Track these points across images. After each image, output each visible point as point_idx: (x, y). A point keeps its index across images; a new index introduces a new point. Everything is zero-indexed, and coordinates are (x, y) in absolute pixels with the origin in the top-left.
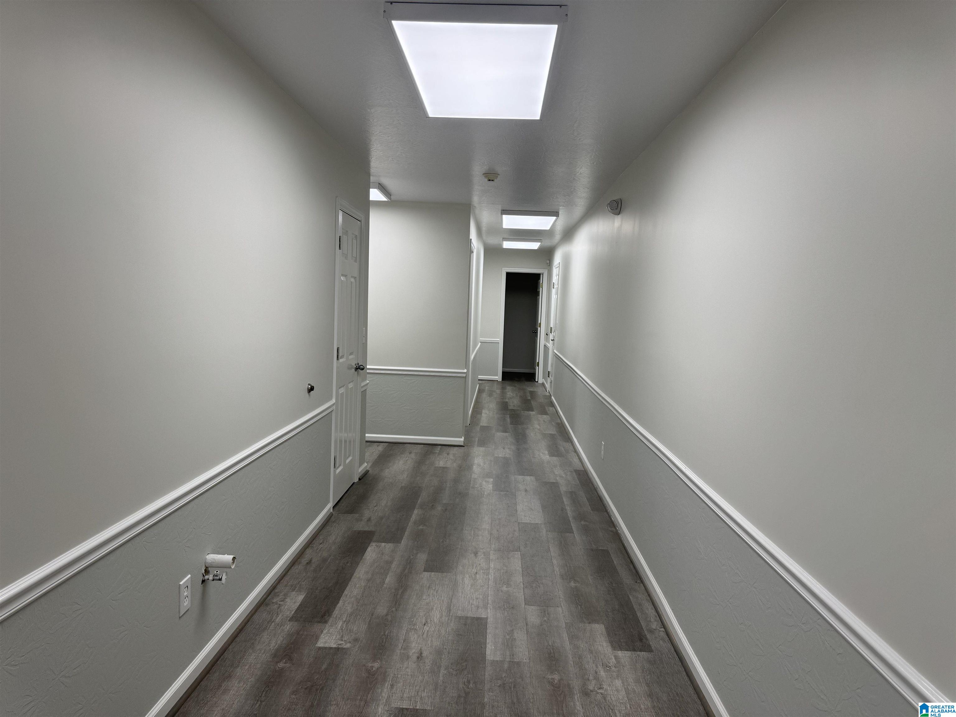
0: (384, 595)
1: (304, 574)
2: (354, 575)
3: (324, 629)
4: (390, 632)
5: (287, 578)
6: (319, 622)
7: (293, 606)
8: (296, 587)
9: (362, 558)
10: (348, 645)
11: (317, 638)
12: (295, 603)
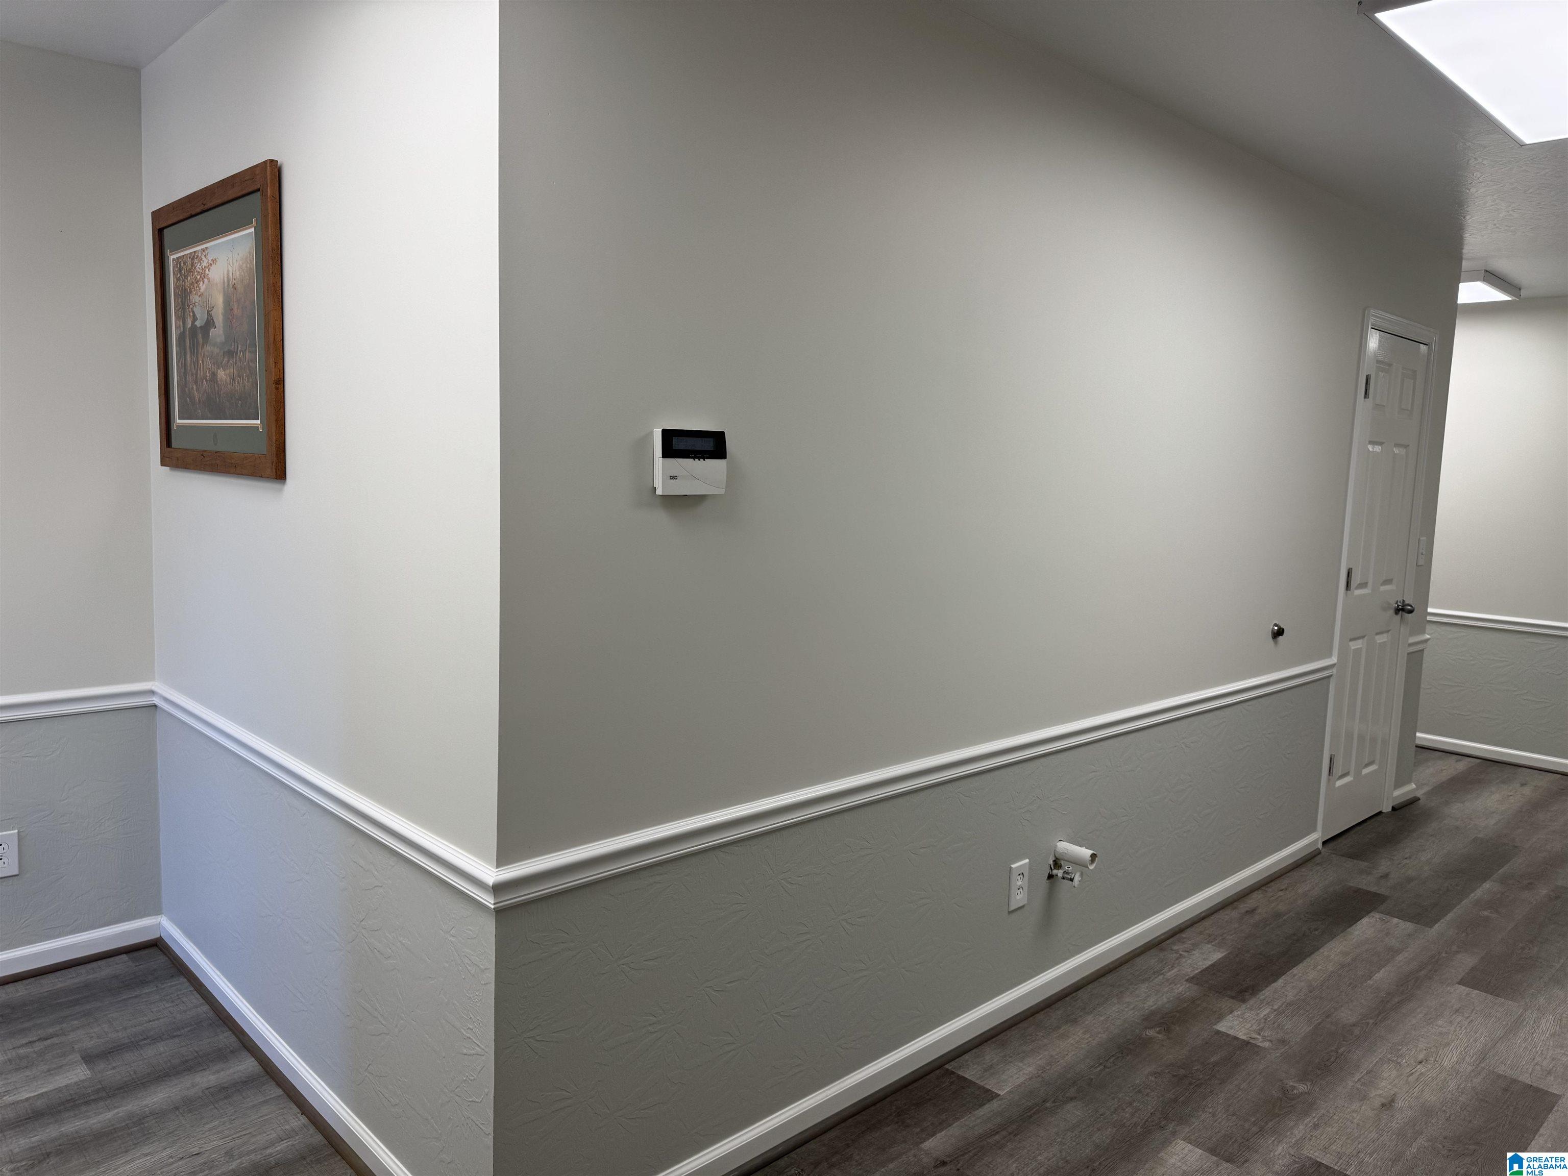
0: (1363, 995)
1: (1236, 925)
2: (1320, 950)
3: (1235, 1010)
4: (1349, 1052)
5: (1207, 923)
6: (1233, 998)
7: (1201, 963)
8: (1215, 939)
9: (1346, 930)
10: (1267, 1044)
11: (1220, 1018)
12: (1204, 959)
